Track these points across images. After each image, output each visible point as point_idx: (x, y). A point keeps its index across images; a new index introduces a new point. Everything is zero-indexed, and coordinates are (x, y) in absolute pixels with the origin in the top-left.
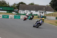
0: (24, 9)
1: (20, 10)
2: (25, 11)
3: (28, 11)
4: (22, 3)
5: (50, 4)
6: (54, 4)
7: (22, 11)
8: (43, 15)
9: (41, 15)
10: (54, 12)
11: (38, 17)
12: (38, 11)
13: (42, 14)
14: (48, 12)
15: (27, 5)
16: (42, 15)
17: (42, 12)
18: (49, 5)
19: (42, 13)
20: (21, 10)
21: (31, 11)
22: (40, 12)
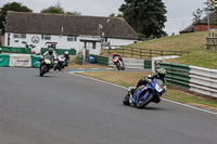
0: (22, 31)
1: (6, 34)
2: (29, 38)
3: (40, 36)
4: (15, 7)
5: (121, 10)
6: (136, 11)
7: (15, 36)
8: (97, 51)
9: (87, 52)
10: (139, 40)
11: (79, 61)
12: (78, 39)
13: (94, 47)
14: (115, 43)
15: (35, 14)
16: (92, 52)
17: (94, 42)
18: (119, 16)
19: (91, 44)
20: (12, 35)
21: (49, 38)
22: (85, 41)
